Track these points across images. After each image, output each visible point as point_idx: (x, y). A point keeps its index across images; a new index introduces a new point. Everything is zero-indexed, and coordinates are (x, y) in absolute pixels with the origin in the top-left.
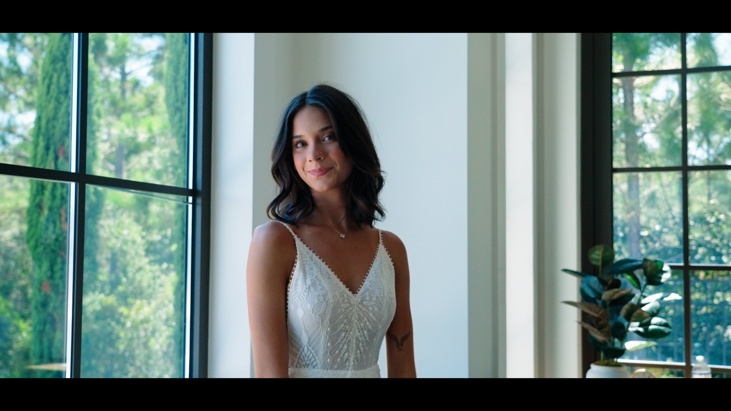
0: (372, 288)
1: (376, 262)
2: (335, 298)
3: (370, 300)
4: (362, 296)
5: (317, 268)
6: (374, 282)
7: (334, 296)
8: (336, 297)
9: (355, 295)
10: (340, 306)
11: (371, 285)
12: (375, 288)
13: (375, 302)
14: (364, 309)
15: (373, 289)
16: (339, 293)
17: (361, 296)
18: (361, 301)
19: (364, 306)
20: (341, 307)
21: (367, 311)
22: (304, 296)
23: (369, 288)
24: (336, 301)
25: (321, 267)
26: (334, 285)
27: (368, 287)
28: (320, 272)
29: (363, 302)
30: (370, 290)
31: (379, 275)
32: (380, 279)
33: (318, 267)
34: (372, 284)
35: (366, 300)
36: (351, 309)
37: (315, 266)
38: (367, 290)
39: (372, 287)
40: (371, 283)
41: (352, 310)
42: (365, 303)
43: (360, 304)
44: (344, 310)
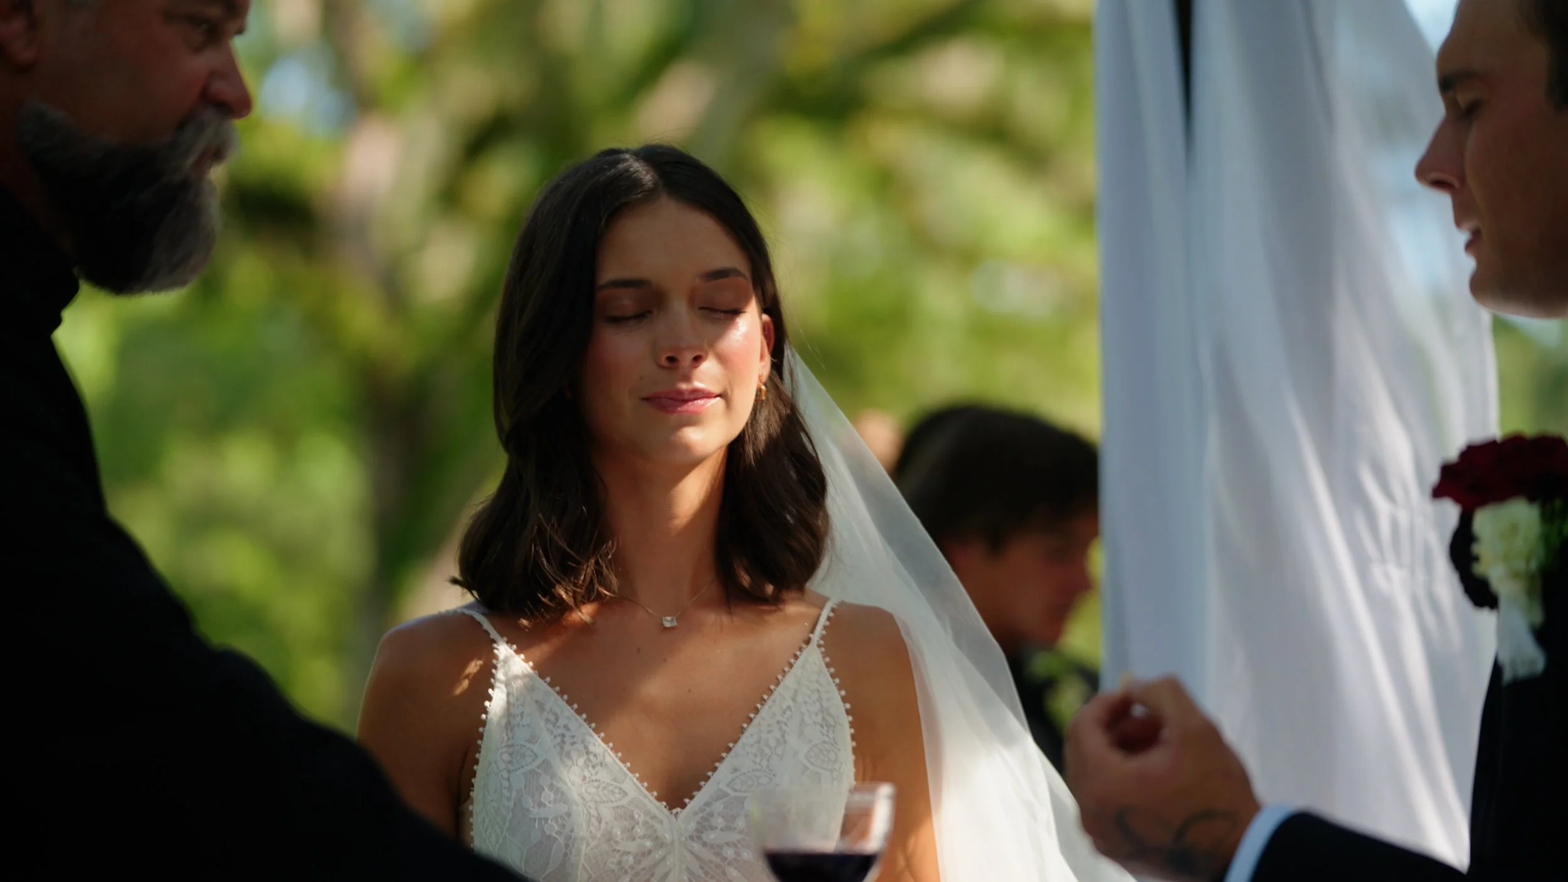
0: (736, 791)
1: (770, 707)
2: (596, 824)
3: (728, 828)
4: (700, 815)
5: (553, 737)
6: (744, 773)
7: (593, 820)
8: (600, 822)
9: (677, 813)
10: (614, 850)
11: (733, 780)
12: (745, 792)
13: (741, 832)
14: (707, 854)
15: (738, 794)
16: (614, 808)
17: (696, 813)
18: (697, 830)
19: (704, 844)
20: (619, 851)
21: (718, 860)
22: (504, 823)
23: (729, 791)
24: (599, 835)
25: (566, 733)
26: (598, 788)
27: (723, 786)
28: (558, 748)
29: (702, 832)
30: (729, 795)
31: (770, 748)
32: (768, 760)
33: (555, 732)
34: (737, 777)
35: (712, 828)
36: (657, 855)
37: (548, 730)
38: (720, 796)
39: (738, 787)
40: (737, 774)
41: (663, 859)
42: (711, 836)
43: (691, 838)
44: (631, 859)
